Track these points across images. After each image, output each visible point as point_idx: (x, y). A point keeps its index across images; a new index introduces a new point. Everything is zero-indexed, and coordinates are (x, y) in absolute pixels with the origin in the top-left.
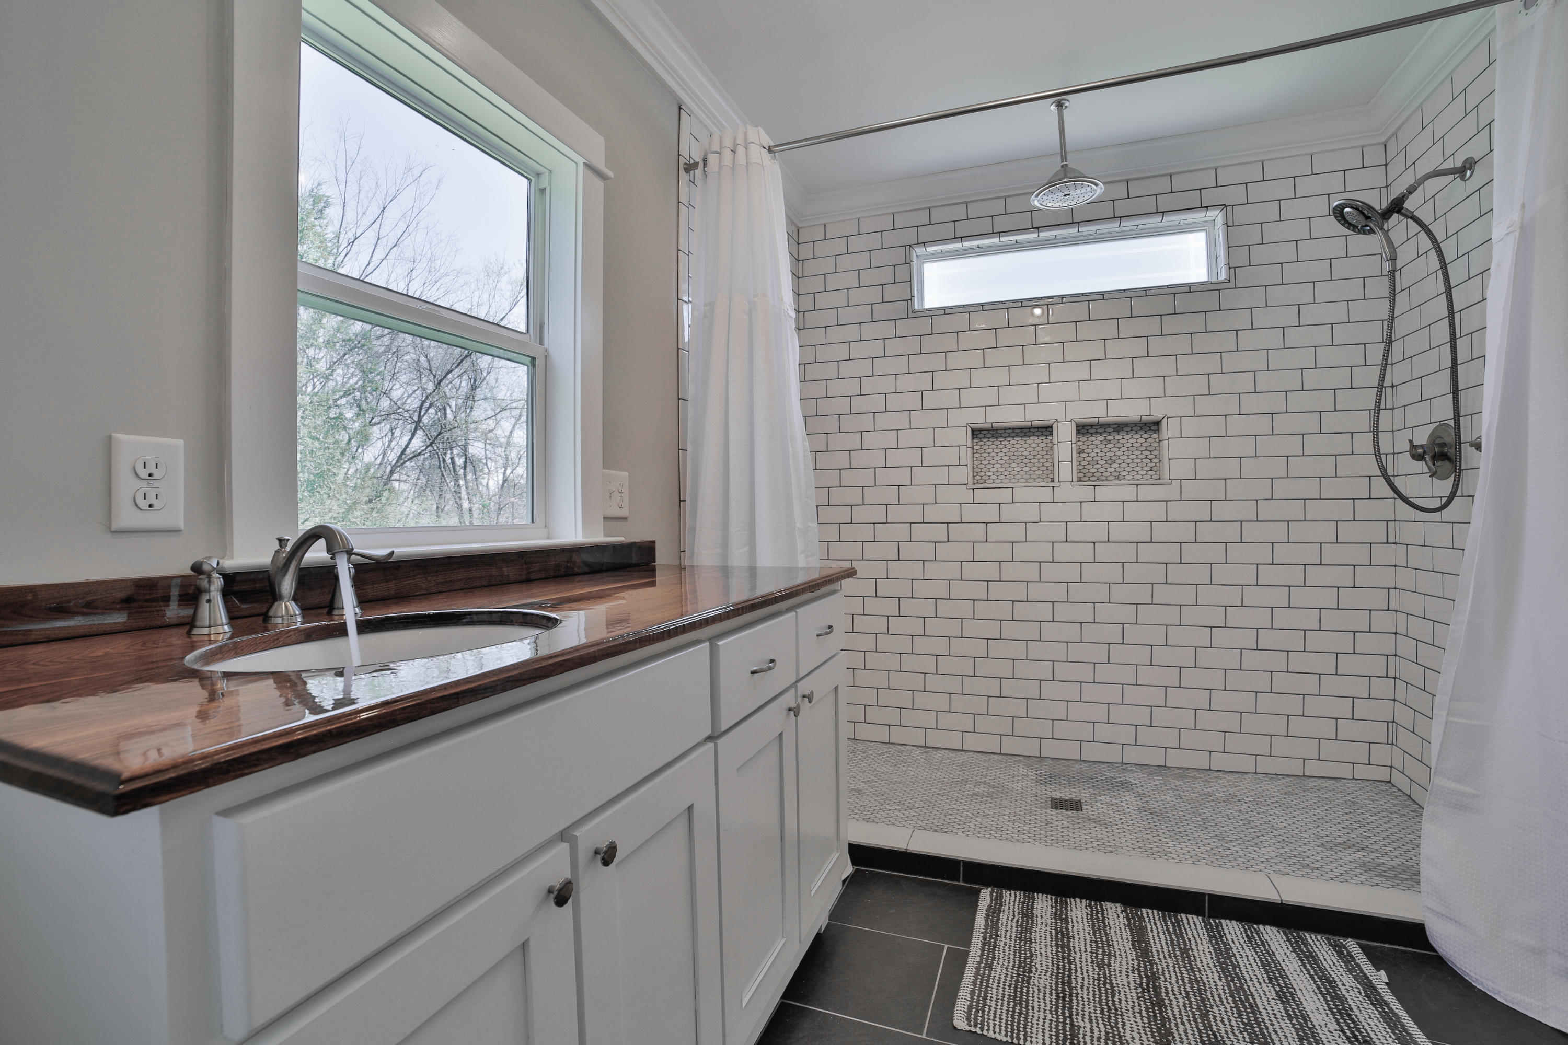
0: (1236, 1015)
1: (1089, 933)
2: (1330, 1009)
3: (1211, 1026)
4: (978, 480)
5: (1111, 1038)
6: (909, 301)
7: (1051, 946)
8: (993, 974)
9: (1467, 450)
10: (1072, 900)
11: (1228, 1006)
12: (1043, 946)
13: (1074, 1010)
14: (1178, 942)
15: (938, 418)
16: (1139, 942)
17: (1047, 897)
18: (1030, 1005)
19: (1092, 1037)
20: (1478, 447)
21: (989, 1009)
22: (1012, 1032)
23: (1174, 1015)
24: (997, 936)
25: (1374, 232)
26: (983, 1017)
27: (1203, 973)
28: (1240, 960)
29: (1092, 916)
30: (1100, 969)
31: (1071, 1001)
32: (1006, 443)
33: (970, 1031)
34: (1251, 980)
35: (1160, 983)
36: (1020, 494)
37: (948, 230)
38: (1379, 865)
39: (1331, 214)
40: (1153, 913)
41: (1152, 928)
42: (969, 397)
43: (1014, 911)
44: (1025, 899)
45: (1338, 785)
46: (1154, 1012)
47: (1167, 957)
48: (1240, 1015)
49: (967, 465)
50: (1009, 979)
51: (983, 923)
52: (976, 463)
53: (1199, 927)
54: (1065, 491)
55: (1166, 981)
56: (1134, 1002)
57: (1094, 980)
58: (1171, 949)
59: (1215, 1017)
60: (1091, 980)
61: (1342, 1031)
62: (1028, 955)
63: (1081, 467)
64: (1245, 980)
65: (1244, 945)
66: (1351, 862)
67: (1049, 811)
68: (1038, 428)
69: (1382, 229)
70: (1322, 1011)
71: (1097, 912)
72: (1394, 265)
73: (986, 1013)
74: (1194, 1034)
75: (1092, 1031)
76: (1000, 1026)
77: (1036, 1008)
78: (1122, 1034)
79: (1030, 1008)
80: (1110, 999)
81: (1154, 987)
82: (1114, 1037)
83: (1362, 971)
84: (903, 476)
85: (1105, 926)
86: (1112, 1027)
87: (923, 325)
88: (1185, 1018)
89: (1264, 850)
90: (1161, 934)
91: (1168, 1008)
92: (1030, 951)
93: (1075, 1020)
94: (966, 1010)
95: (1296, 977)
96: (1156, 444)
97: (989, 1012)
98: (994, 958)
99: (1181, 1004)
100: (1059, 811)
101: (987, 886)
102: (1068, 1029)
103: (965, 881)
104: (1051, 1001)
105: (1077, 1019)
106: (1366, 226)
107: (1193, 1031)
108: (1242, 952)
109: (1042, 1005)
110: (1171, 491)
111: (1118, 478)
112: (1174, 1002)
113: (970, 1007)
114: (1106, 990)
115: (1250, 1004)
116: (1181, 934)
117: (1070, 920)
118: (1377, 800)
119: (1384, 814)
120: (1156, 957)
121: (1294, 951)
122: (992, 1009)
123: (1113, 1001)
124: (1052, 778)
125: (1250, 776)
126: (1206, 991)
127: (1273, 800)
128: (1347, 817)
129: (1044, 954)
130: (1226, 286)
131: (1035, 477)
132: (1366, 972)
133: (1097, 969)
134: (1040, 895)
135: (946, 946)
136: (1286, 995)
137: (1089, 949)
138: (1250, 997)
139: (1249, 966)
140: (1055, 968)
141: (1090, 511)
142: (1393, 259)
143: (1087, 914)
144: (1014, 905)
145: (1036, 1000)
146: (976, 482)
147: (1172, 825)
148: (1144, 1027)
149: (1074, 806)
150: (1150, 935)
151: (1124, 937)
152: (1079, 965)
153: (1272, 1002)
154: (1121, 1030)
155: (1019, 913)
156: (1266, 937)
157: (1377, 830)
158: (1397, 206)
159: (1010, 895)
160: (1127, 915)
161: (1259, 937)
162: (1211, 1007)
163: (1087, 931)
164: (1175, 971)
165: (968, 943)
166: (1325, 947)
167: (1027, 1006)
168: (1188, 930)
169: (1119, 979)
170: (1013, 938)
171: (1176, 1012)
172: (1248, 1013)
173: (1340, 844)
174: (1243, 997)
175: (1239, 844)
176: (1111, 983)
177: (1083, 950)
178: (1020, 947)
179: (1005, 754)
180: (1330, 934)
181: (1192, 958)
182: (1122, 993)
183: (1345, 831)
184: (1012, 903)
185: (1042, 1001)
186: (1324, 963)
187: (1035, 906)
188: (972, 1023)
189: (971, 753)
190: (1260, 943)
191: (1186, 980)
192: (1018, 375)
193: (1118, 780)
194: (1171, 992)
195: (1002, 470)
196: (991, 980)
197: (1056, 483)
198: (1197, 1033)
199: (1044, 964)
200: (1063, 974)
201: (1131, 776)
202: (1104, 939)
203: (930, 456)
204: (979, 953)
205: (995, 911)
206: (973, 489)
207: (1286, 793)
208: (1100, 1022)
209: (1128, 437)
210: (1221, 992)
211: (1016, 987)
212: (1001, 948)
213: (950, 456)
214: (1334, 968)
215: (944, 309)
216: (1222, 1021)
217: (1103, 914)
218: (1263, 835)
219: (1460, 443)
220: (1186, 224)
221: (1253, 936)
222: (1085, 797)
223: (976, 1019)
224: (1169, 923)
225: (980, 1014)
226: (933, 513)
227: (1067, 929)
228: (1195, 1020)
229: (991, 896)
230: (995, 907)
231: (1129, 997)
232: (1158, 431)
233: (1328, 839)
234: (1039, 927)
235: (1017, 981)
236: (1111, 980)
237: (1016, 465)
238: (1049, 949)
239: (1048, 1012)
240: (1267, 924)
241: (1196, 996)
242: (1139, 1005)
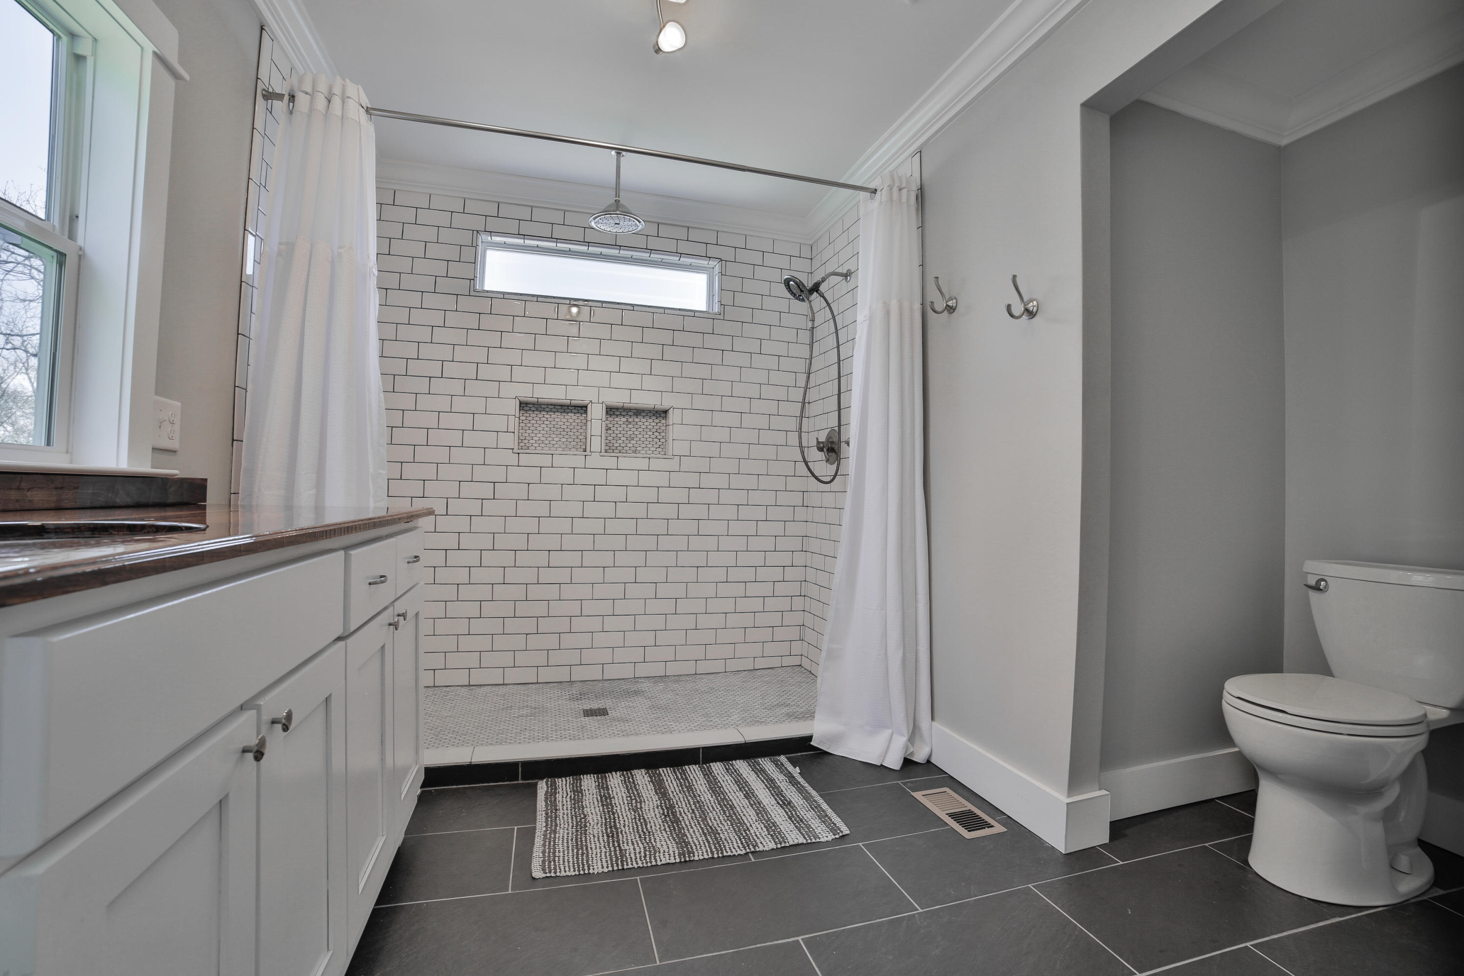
0: (722, 814)
1: (625, 793)
2: (772, 795)
3: (708, 824)
4: (523, 446)
5: (648, 850)
6: (472, 281)
7: (599, 807)
8: (557, 835)
9: (843, 445)
10: (610, 774)
11: (718, 811)
12: (592, 808)
13: (621, 841)
14: (685, 783)
15: (491, 389)
16: (660, 789)
17: (590, 776)
18: (589, 847)
19: (635, 853)
20: (848, 443)
21: (559, 858)
22: (579, 868)
23: (686, 825)
24: (557, 810)
25: (804, 301)
26: (555, 865)
27: (701, 796)
28: (722, 783)
29: (625, 781)
30: (635, 812)
31: (618, 836)
32: (548, 416)
33: (547, 877)
34: (730, 792)
35: (675, 810)
36: (558, 460)
37: (513, 227)
38: (795, 713)
39: (783, 282)
40: (667, 770)
41: (667, 779)
42: (519, 374)
43: (567, 791)
44: (574, 781)
45: (774, 671)
46: (674, 827)
47: (679, 793)
48: (724, 812)
49: (514, 432)
50: (570, 835)
51: (544, 803)
52: (521, 431)
53: (697, 771)
54: (595, 460)
55: (679, 807)
56: (660, 825)
57: (632, 819)
58: (680, 788)
59: (710, 818)
60: (630, 820)
61: (778, 803)
62: (582, 816)
63: (607, 441)
64: (727, 793)
65: (725, 774)
66: (781, 714)
67: (583, 719)
68: (575, 406)
69: (808, 300)
70: (768, 797)
71: (629, 778)
72: (813, 324)
73: (557, 861)
74: (699, 831)
75: (634, 849)
76: (569, 866)
77: (594, 848)
78: (654, 845)
79: (589, 849)
80: (644, 827)
81: (672, 813)
82: (650, 848)
83: (787, 770)
84: (454, 438)
85: (635, 786)
86: (647, 843)
87: (484, 305)
88: (693, 824)
89: (733, 718)
90: (673, 781)
91: (682, 822)
92: (583, 813)
93: (622, 847)
94: (541, 864)
95: (754, 783)
96: (663, 428)
97: (559, 860)
98: (556, 825)
99: (690, 818)
100: (591, 718)
101: (542, 779)
102: (618, 854)
103: (523, 779)
104: (604, 841)
105: (623, 846)
106: (801, 296)
107: (698, 830)
108: (723, 779)
109: (598, 845)
110: (673, 464)
111: (635, 452)
112: (686, 818)
113: (544, 862)
114: (641, 823)
115: (731, 806)
116: (687, 778)
117: (610, 787)
118: (794, 677)
119: (797, 684)
120: (671, 795)
121: (753, 770)
122: (561, 858)
123: (647, 828)
124: (581, 696)
125: (722, 674)
126: (704, 806)
127: (736, 687)
128: (779, 689)
129: (594, 813)
130: (718, 317)
131: (570, 447)
132: (790, 770)
133: (633, 813)
134: (585, 776)
135: (516, 828)
136: (749, 794)
137: (626, 802)
138: (730, 802)
139: (728, 786)
140: (603, 820)
141: (615, 477)
142: (813, 320)
143: (622, 780)
144: (566, 787)
145: (593, 843)
146: (520, 448)
147: (673, 713)
148: (668, 837)
149: (603, 712)
150: (666, 783)
151: (649, 788)
152: (620, 814)
153: (742, 801)
154: (654, 843)
155: (571, 792)
156: (737, 767)
157: (795, 693)
158: (816, 288)
159: (562, 781)
160: (649, 774)
161: (733, 768)
162: (708, 813)
163: (623, 791)
164: (684, 800)
165: (534, 821)
166: (769, 763)
167: (587, 849)
168: (690, 774)
169: (649, 814)
170: (569, 808)
171: (687, 823)
172: (729, 810)
173: (775, 705)
174: (726, 803)
175: (717, 717)
176: (644, 818)
177: (622, 803)
178: (576, 813)
179: (541, 683)
180: (771, 756)
181: (694, 790)
182: (652, 822)
183: (777, 698)
184: (564, 786)
185: (597, 842)
186: (769, 772)
187: (582, 784)
188: (547, 871)
189: (512, 686)
190: (734, 771)
191: (692, 803)
192: (563, 360)
193: (633, 690)
194: (683, 813)
195: (544, 439)
196: (557, 840)
197: (588, 453)
198: (701, 830)
199: (595, 819)
200: (610, 822)
201: (642, 685)
202: (636, 793)
203: (482, 422)
204: (544, 824)
205: (551, 795)
206: (519, 454)
207: (744, 682)
208: (639, 842)
209: (644, 420)
210: (713, 804)
211: (577, 839)
212: (561, 817)
213: (500, 423)
214: (774, 773)
215: (504, 293)
216: (715, 819)
217: (633, 779)
218: (731, 709)
219: (840, 442)
220: (695, 266)
221: (729, 768)
222: (609, 705)
223: (549, 867)
224: (678, 773)
225: (552, 863)
226: (481, 473)
227: (609, 793)
228: (699, 824)
229: (547, 784)
230: (551, 791)
231: (656, 823)
232: (665, 418)
233: (768, 704)
234: (588, 796)
235: (577, 835)
236: (643, 817)
237: (555, 436)
238: (597, 809)
239: (602, 847)
240: (737, 759)
241: (698, 810)
242: (664, 826)
